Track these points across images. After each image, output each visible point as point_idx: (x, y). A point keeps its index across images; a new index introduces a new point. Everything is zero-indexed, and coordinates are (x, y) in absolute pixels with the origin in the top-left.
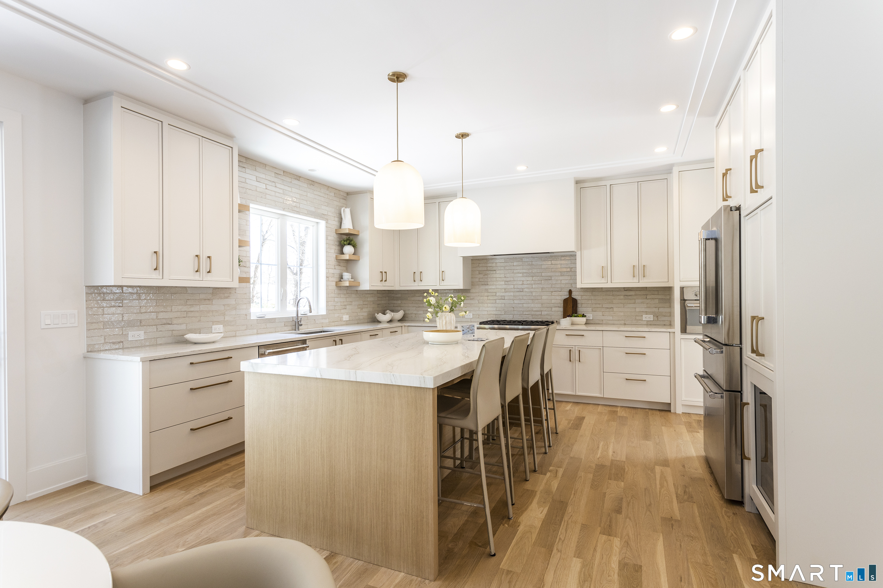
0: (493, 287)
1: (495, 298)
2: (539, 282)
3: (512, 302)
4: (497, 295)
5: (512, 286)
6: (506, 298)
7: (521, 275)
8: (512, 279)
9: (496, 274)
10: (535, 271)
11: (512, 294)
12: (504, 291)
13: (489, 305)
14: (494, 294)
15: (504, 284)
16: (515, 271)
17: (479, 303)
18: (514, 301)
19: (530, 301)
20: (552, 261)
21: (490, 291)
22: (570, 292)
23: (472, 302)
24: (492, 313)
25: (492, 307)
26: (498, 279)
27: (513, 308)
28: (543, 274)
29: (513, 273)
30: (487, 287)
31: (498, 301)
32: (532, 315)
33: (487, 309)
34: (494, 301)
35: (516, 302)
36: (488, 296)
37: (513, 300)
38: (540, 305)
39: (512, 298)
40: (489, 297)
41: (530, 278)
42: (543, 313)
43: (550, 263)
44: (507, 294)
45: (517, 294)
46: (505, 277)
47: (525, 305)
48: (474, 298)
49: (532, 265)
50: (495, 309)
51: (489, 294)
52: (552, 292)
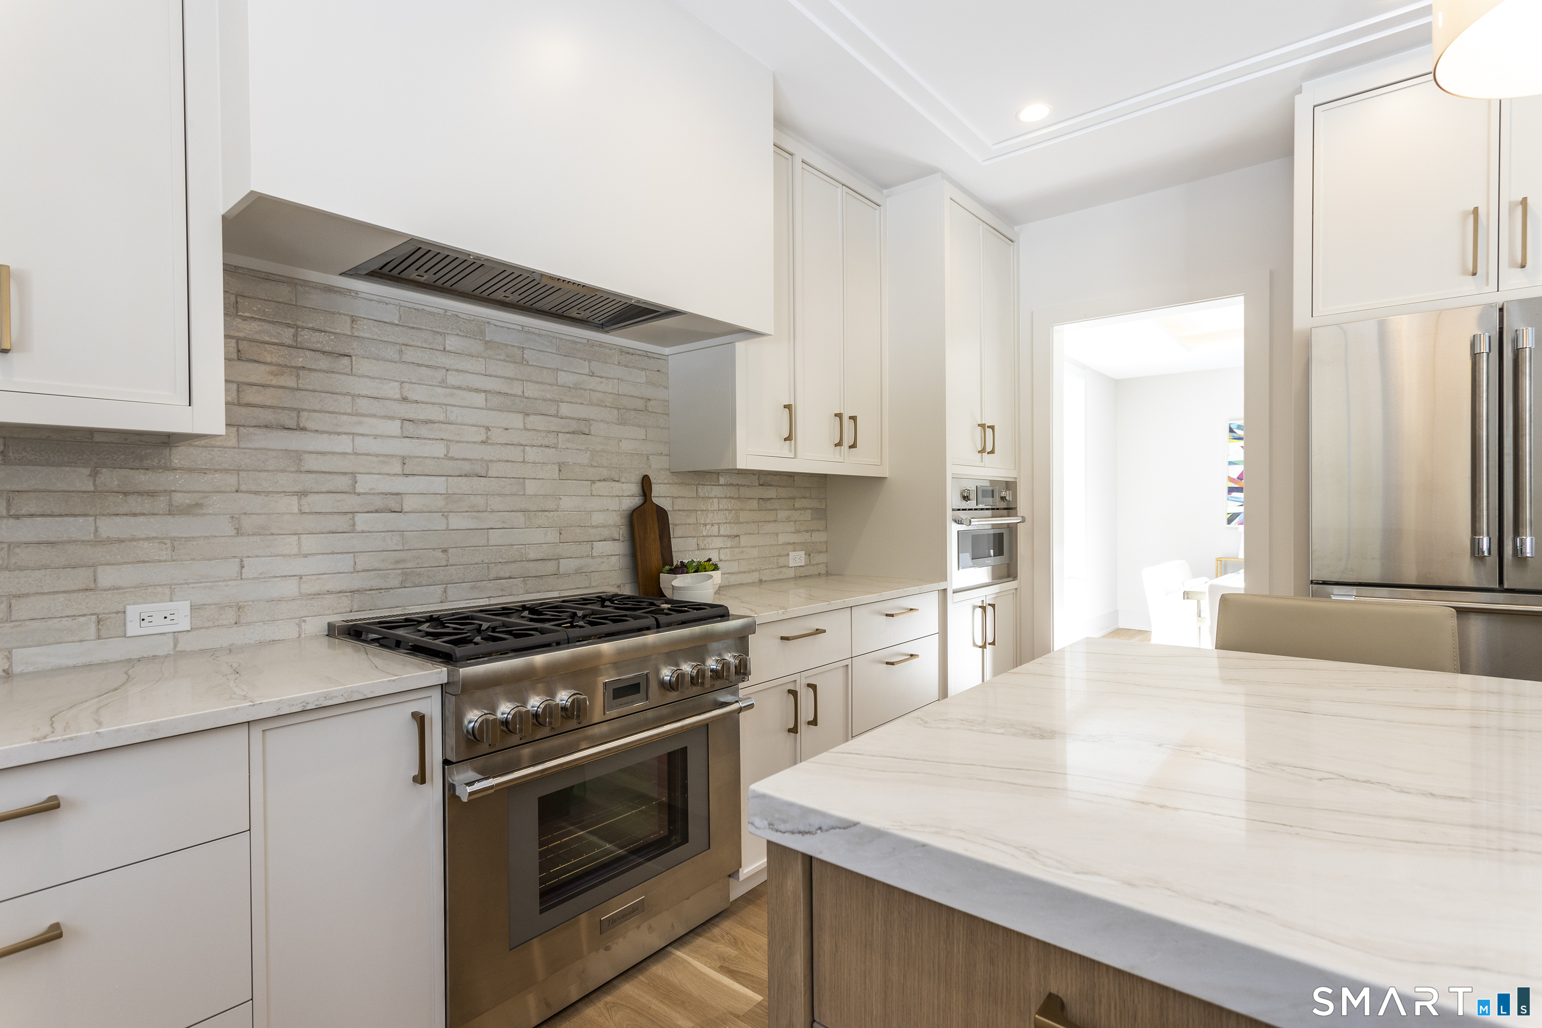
0: (343, 444)
1: (350, 502)
2: (551, 440)
3: (438, 523)
4: (358, 490)
5: (439, 450)
6: (409, 503)
7: (479, 399)
8: (435, 414)
9: (351, 378)
10: (532, 390)
11: (438, 485)
12: (398, 469)
13: (309, 543)
14: (343, 483)
15: (398, 432)
16: (452, 379)
17: (239, 532)
18: (447, 518)
19: (520, 519)
20: (593, 363)
21: (312, 463)
22: (646, 484)
23: (178, 526)
24: (330, 586)
25: (333, 553)
26: (363, 405)
27: (445, 551)
28: (565, 409)
29: (443, 384)
30: (296, 441)
31: (362, 522)
32: (525, 578)
33: (299, 566)
34: (341, 522)
35: (456, 522)
36: (303, 494)
37: (445, 514)
38: (553, 536)
39: (440, 503)
40: (312, 498)
41: (516, 421)
42: (566, 565)
43: (586, 371)
44: (421, 484)
45: (464, 485)
46: (405, 399)
47: (496, 537)
48: (198, 505)
49: (523, 362)
50: (346, 563)
51: (308, 481)
52: (593, 482)
